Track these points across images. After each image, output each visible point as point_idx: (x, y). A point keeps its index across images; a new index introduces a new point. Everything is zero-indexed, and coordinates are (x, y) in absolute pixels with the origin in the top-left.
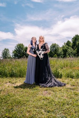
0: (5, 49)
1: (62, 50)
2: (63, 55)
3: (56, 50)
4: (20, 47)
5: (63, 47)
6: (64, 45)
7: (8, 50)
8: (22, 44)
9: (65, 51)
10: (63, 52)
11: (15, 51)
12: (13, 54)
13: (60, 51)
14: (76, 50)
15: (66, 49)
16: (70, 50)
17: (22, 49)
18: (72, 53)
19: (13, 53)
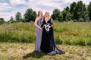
0: (18, 13)
1: (62, 14)
2: (63, 18)
3: (57, 14)
4: (30, 11)
5: (63, 11)
6: (64, 10)
7: (20, 13)
8: (31, 9)
9: (64, 15)
10: (62, 16)
11: (26, 14)
12: (24, 17)
13: (61, 14)
14: (73, 14)
15: (65, 13)
16: (69, 14)
17: (31, 13)
18: (69, 16)
19: (24, 15)
